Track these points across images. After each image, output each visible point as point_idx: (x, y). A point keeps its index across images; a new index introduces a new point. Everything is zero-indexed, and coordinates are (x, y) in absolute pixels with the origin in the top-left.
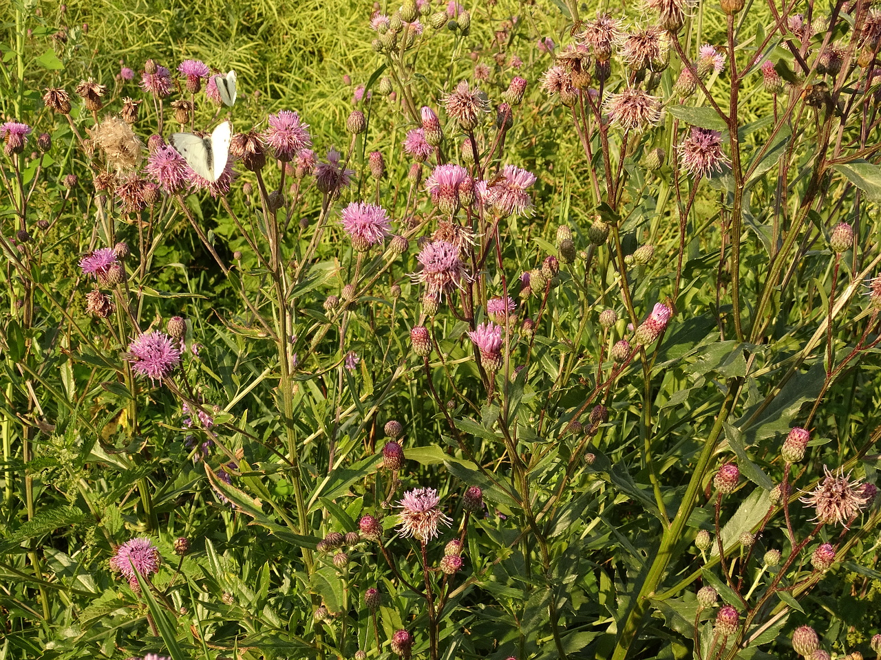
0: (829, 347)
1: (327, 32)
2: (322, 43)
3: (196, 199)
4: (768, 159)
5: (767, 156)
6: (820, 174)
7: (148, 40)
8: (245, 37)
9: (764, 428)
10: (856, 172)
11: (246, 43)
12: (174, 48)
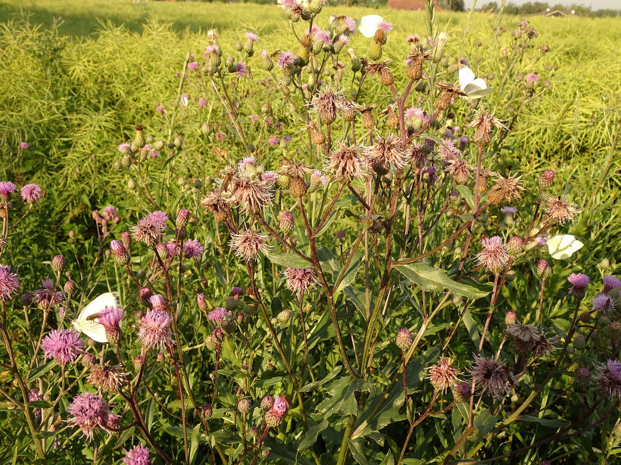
0: (409, 408)
1: (154, 103)
2: (151, 108)
3: (86, 197)
4: (347, 277)
5: (346, 275)
6: (389, 270)
7: (54, 114)
8: (109, 108)
9: (382, 417)
10: (413, 269)
11: (109, 110)
12: (68, 117)
